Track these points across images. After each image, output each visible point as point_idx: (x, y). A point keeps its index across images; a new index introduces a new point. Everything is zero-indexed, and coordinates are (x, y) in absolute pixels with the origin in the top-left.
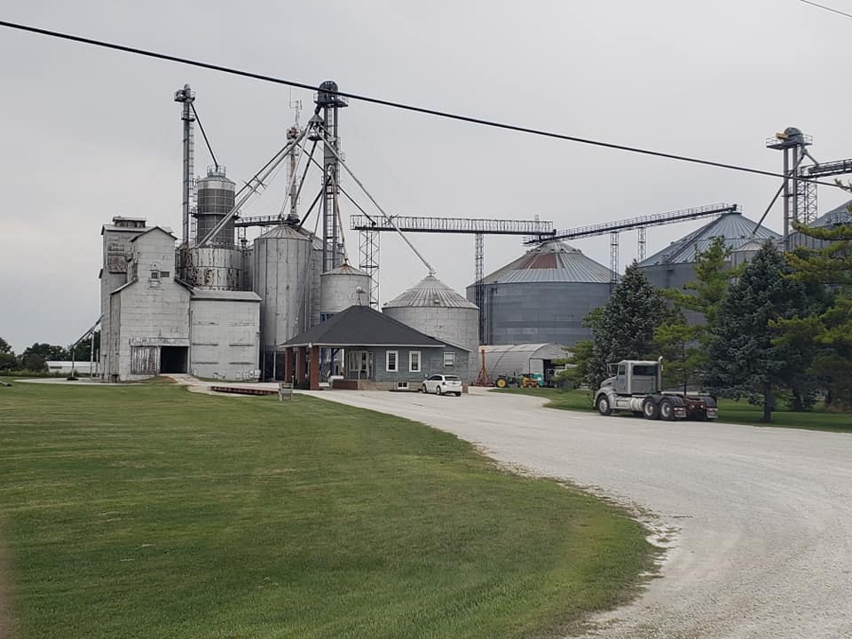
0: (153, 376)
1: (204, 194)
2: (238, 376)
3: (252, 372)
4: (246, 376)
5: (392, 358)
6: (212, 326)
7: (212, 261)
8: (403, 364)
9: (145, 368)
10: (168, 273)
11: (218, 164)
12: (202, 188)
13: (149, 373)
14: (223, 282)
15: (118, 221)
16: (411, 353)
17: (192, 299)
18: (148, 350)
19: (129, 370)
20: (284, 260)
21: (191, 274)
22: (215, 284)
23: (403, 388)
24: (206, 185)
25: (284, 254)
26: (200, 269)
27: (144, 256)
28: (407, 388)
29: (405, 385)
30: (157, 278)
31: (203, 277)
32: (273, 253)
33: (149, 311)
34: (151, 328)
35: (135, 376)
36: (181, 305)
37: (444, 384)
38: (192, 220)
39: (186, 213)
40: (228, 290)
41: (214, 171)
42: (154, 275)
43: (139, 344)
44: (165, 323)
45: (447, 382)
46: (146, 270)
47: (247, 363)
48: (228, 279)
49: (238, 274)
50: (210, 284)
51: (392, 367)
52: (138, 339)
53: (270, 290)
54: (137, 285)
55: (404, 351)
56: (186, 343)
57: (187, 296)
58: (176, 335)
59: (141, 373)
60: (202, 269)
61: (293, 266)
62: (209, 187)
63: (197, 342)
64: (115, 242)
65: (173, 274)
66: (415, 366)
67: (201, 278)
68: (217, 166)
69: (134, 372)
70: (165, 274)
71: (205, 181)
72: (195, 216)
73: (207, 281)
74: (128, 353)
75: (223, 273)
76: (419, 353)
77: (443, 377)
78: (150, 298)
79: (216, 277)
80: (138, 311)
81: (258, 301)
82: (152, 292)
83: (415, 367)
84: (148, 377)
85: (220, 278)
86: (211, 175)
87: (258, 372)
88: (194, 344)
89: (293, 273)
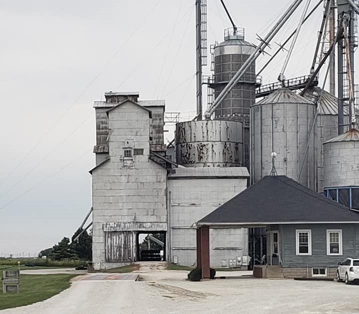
0: (129, 264)
1: (220, 61)
2: (224, 263)
3: (239, 259)
4: (233, 263)
5: (304, 238)
6: (193, 208)
7: (205, 135)
8: (319, 245)
9: (120, 255)
10: (142, 150)
11: (236, 26)
12: (218, 54)
13: (124, 261)
14: (219, 158)
15: (110, 97)
16: (328, 232)
17: (169, 178)
18: (122, 236)
19: (103, 258)
20: (280, 128)
21: (184, 150)
22: (210, 160)
23: (319, 275)
24: (222, 51)
25: (280, 123)
26: (193, 144)
27: (115, 132)
28: (325, 276)
29: (323, 272)
30: (130, 156)
31: (197, 153)
32: (268, 121)
33: (123, 193)
34: (125, 212)
35: (111, 264)
36: (157, 186)
37: (351, 270)
38: (205, 87)
39: (200, 84)
40: (225, 166)
41: (232, 34)
42: (127, 153)
43: (113, 230)
44: (141, 205)
45: (355, 268)
46: (119, 148)
47: (233, 249)
48: (224, 153)
49: (237, 148)
50: (204, 160)
51: (304, 249)
52: (112, 224)
53: (264, 163)
54: (109, 166)
55: (319, 230)
56: (164, 227)
57: (163, 175)
58: (154, 219)
59: (117, 261)
60: (195, 145)
61: (291, 135)
62: (226, 53)
63: (177, 225)
64: (103, 120)
65: (146, 152)
66: (334, 248)
67: (195, 152)
68: (235, 29)
69: (108, 261)
70: (139, 152)
71: (221, 46)
72: (211, 86)
73: (200, 158)
74: (102, 239)
75: (218, 148)
76: (340, 232)
77: (352, 260)
78: (124, 179)
79: (210, 153)
80: (110, 193)
82: (127, 172)
83: (334, 250)
84: (123, 264)
85: (215, 153)
86: (228, 39)
87: (246, 259)
88: (174, 228)
89: (292, 144)
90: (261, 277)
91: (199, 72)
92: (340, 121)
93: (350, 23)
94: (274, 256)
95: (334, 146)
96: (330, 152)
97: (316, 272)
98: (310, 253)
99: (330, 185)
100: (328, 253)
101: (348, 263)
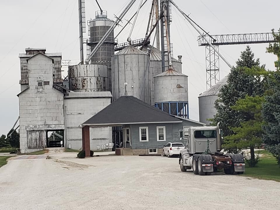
0: (42, 149)
1: (94, 30)
2: (98, 147)
3: (107, 145)
4: (103, 147)
5: (144, 132)
6: (80, 115)
7: (86, 73)
8: (153, 136)
9: (37, 144)
10: (49, 82)
11: (102, 9)
12: (92, 26)
13: (39, 147)
14: (94, 86)
15: (29, 51)
16: (158, 128)
17: (65, 99)
18: (38, 133)
19: (27, 146)
20: (129, 69)
21: (74, 82)
22: (89, 87)
23: (153, 153)
24: (94, 24)
25: (129, 65)
26: (79, 78)
27: (32, 72)
28: (156, 153)
29: (155, 151)
30: (41, 86)
31: (81, 84)
32: (122, 65)
33: (38, 108)
34: (39, 119)
35: (31, 150)
36: (58, 103)
37: (171, 149)
38: (85, 45)
39: (82, 43)
40: (98, 91)
41: (100, 14)
42: (40, 84)
43: (32, 129)
44: (48, 115)
45: (173, 148)
46: (34, 81)
47: (103, 139)
48: (97, 84)
49: (104, 80)
50: (85, 88)
51: (144, 138)
52: (31, 126)
53: (121, 89)
54: (29, 91)
55: (152, 127)
56: (62, 127)
57: (61, 96)
58: (56, 123)
59: (34, 148)
60: (80, 79)
61: (135, 72)
62: (97, 25)
63: (70, 126)
64: (25, 65)
65: (51, 83)
66: (161, 137)
67: (80, 83)
68: (102, 11)
69: (30, 148)
70: (47, 83)
71: (94, 21)
72: (88, 44)
73: (83, 86)
74: (25, 135)
75: (94, 80)
76: (164, 128)
77: (171, 144)
78: (38, 99)
79: (89, 83)
80: (30, 108)
81: (109, 97)
82: (40, 95)
84: (39, 150)
85: (92, 84)
86: (98, 17)
87: (111, 145)
88: (68, 128)
89: (136, 77)
90: (120, 155)
91: (81, 36)
92: (163, 64)
93: (167, 8)
94: (127, 142)
95: (160, 79)
96: (158, 82)
97: (151, 151)
98: (147, 140)
99: (158, 101)
100: (158, 140)
101: (169, 145)
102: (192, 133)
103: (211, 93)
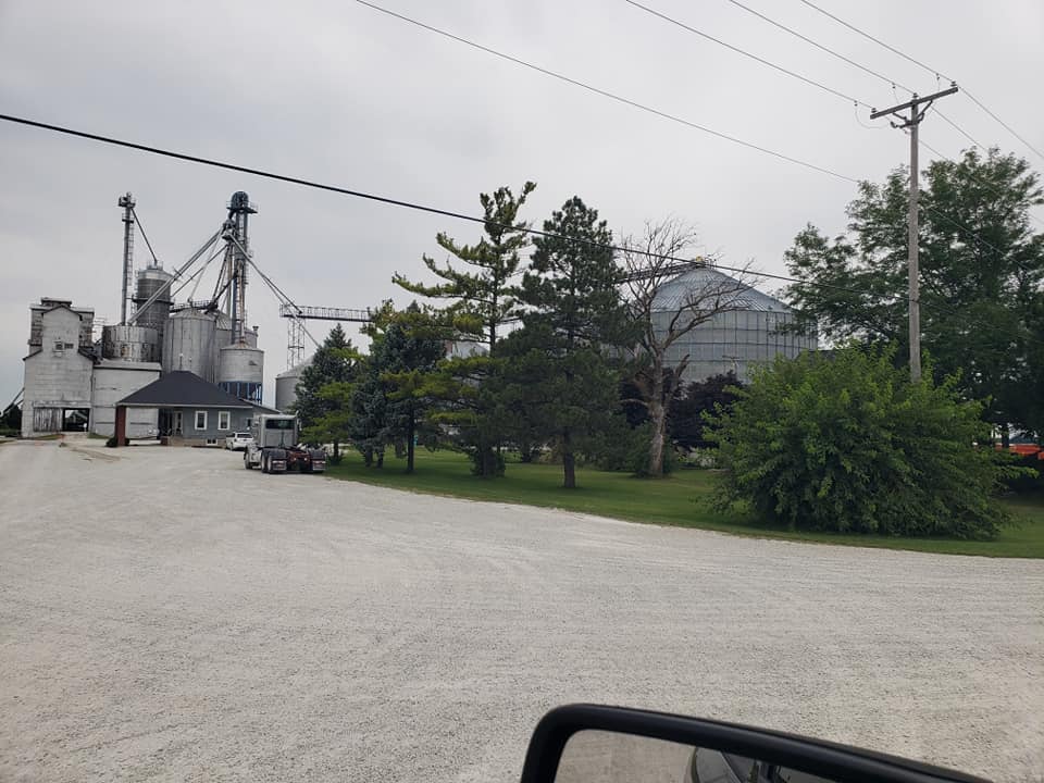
0: (55, 433)
1: (142, 283)
2: (138, 434)
3: (150, 431)
4: (145, 434)
5: (201, 417)
6: (114, 391)
7: (127, 337)
8: (213, 423)
9: (47, 426)
10: (72, 345)
11: (157, 259)
12: (141, 278)
13: (51, 431)
14: (138, 355)
15: (46, 302)
16: (220, 413)
17: (94, 368)
18: (50, 411)
19: (31, 429)
20: (187, 337)
21: (109, 347)
22: (130, 356)
23: (212, 444)
24: (144, 276)
25: (188, 332)
26: (117, 343)
27: (49, 329)
28: (216, 444)
29: (214, 442)
30: (61, 349)
32: (178, 331)
33: (54, 377)
34: (54, 392)
35: (38, 433)
36: (83, 373)
37: (235, 440)
38: (129, 302)
39: (125, 299)
40: (142, 361)
41: (153, 265)
42: (59, 347)
43: (42, 406)
44: (68, 387)
45: (238, 439)
46: (51, 342)
47: (145, 424)
48: (142, 352)
49: (152, 349)
50: (125, 356)
51: (201, 425)
52: (41, 402)
53: (174, 361)
54: (41, 355)
55: (213, 412)
56: (88, 405)
57: (90, 364)
58: (80, 399)
59: (43, 431)
60: (119, 344)
61: (196, 342)
62: (148, 278)
63: (98, 404)
64: (38, 319)
65: (76, 347)
66: (224, 425)
67: (118, 350)
68: (156, 261)
69: (36, 430)
70: (70, 346)
71: (144, 273)
72: (134, 301)
73: (122, 354)
74: (31, 413)
75: (138, 347)
76: (229, 414)
77: (236, 434)
78: (54, 367)
79: (131, 351)
80: (41, 377)
81: (157, 371)
82: (56, 361)
84: (50, 434)
85: (134, 351)
86: (150, 268)
87: (156, 432)
88: (97, 407)
89: (196, 348)
90: (167, 445)
91: (125, 290)
92: (233, 335)
93: (243, 267)
94: (178, 430)
95: (228, 353)
96: (225, 356)
97: (209, 442)
98: (205, 428)
99: (224, 379)
100: (219, 428)
101: (234, 435)
102: (263, 422)
103: (291, 375)
